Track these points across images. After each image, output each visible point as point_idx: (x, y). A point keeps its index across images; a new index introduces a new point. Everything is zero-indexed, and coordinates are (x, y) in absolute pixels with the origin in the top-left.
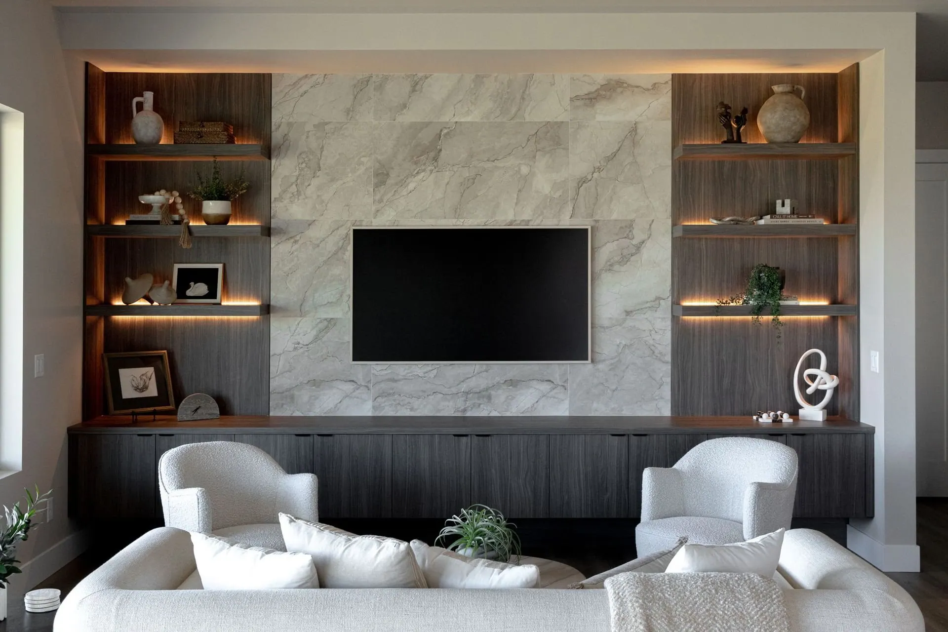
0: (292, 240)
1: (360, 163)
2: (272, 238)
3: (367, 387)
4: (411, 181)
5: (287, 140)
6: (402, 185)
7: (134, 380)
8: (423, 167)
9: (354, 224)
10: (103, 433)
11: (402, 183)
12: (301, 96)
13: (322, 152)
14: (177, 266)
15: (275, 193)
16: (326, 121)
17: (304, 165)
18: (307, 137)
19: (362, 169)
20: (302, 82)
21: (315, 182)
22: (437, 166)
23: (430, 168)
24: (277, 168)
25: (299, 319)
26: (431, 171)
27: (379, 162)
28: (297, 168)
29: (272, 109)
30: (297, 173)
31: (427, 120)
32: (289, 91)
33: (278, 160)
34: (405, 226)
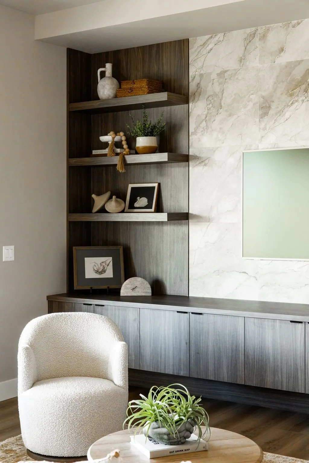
0: (203, 164)
1: (250, 100)
2: (190, 163)
3: (255, 277)
4: (287, 111)
5: (199, 87)
6: (280, 115)
7: (95, 266)
8: (296, 99)
9: (246, 148)
10: (66, 301)
11: (281, 112)
12: (208, 53)
13: (222, 94)
14: (131, 186)
15: (191, 130)
16: (225, 70)
17: (211, 105)
18: (213, 84)
19: (251, 105)
20: (210, 41)
21: (218, 118)
22: (308, 97)
23: (301, 99)
24: (193, 110)
25: (208, 223)
26: (303, 101)
27: (263, 97)
28: (206, 108)
29: (190, 66)
30: (206, 113)
31: (299, 59)
32: (200, 50)
33: (194, 104)
34: (283, 148)
